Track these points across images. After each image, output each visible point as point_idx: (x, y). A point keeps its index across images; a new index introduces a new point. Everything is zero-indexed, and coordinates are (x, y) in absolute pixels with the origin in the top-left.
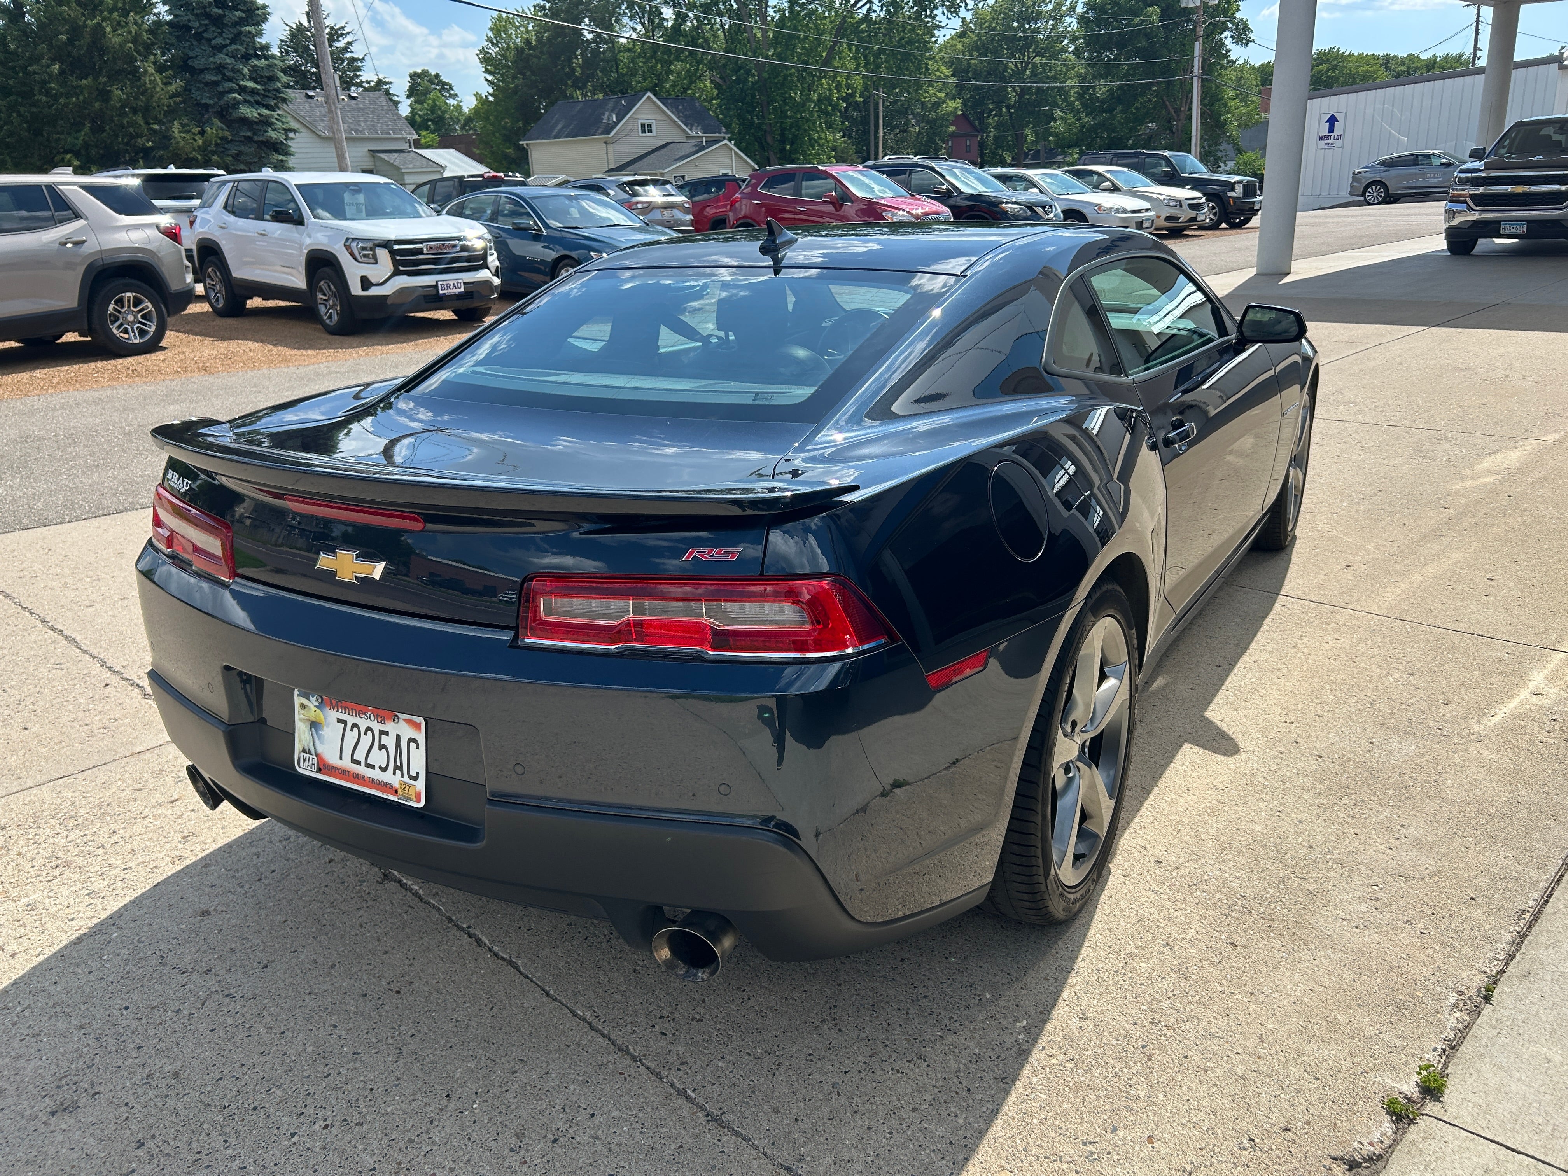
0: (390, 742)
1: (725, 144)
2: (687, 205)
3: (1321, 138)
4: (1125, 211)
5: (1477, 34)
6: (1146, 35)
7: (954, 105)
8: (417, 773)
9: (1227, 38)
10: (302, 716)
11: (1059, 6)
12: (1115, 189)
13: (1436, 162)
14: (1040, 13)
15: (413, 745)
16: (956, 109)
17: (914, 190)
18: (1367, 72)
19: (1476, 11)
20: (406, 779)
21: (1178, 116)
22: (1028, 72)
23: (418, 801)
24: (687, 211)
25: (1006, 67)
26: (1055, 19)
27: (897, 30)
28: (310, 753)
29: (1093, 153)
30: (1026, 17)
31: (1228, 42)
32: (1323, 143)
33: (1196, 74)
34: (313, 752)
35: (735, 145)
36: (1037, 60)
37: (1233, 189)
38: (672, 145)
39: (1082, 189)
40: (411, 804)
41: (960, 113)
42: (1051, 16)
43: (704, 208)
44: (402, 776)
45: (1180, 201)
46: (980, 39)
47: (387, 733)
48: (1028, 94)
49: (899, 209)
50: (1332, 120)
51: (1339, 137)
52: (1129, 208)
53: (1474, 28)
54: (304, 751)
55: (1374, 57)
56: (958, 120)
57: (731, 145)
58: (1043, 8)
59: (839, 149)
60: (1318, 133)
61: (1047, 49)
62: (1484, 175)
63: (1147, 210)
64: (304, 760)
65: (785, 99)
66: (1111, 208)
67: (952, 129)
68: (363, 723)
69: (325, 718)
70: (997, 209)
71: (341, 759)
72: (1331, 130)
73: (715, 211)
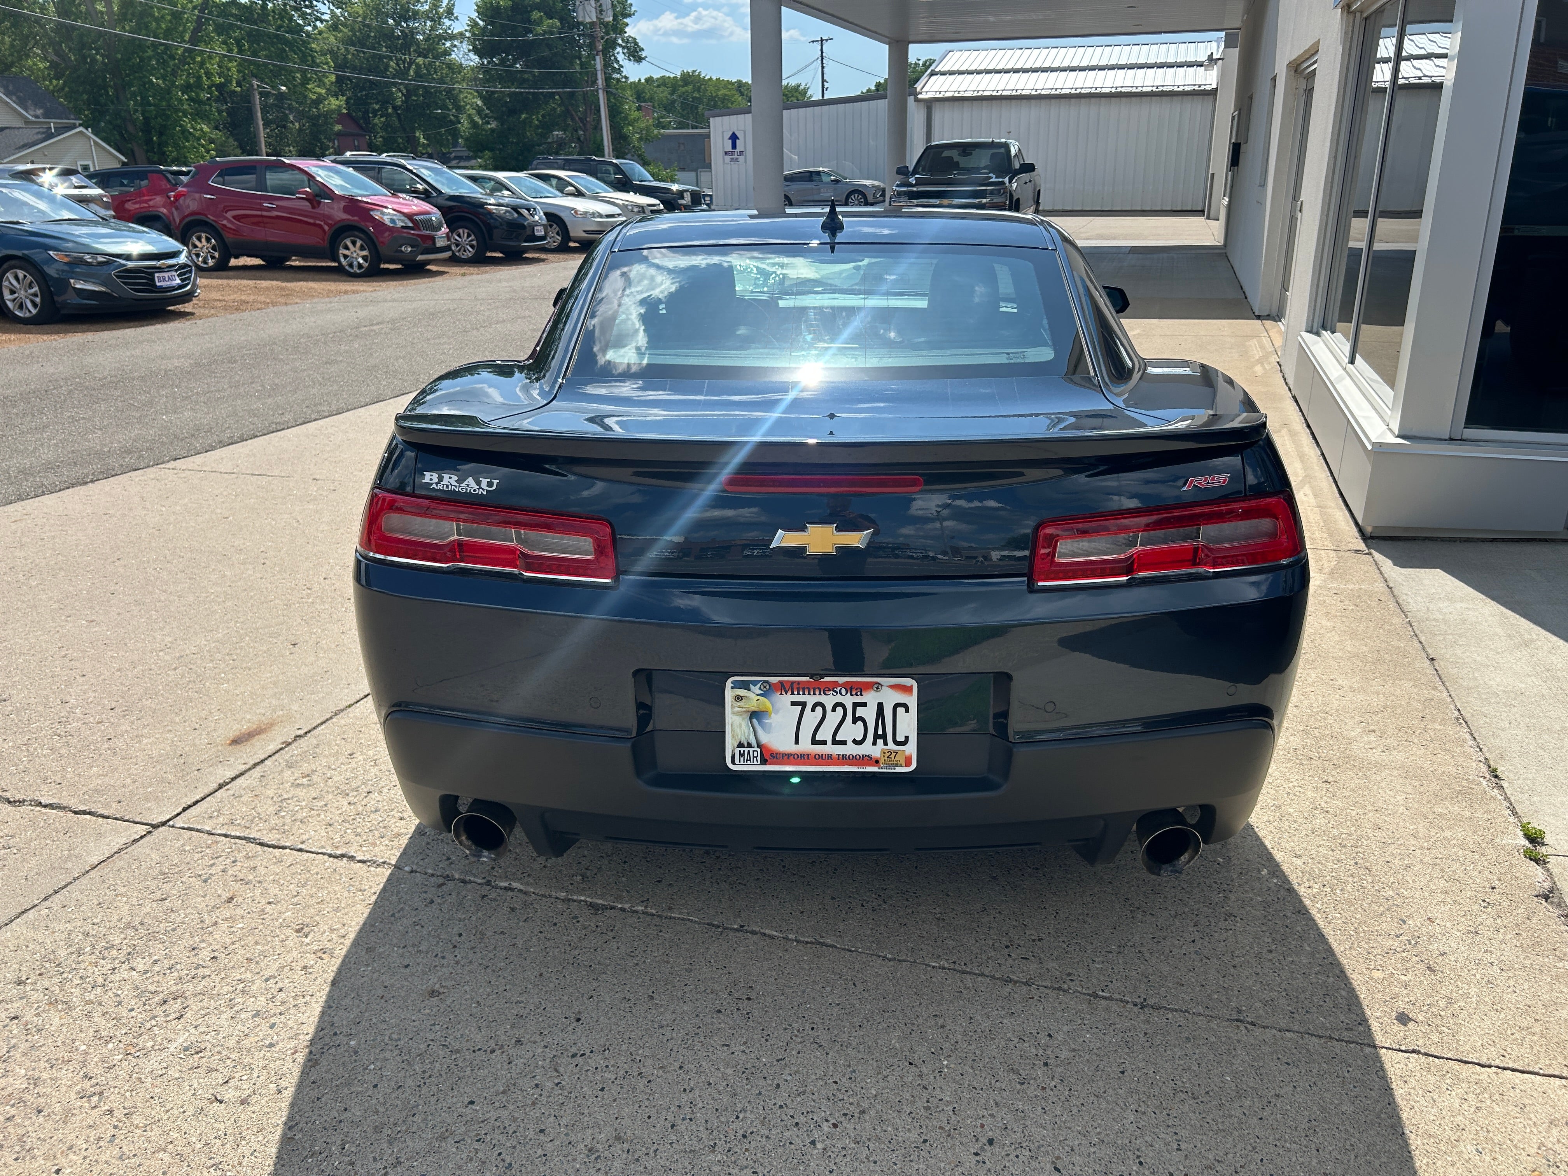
0: (869, 714)
1: (81, 132)
2: (105, 199)
3: (726, 153)
4: (600, 216)
5: (823, 68)
6: (548, 45)
7: (337, 102)
8: (907, 738)
9: (620, 54)
10: (737, 709)
11: (435, 6)
12: (579, 194)
13: (825, 178)
14: (416, 13)
15: (901, 710)
16: (340, 106)
17: (395, 189)
18: (726, 95)
19: (820, 47)
20: (891, 746)
21: (584, 125)
22: (412, 73)
23: (908, 762)
24: (106, 206)
25: (387, 66)
26: (432, 20)
27: (273, 17)
28: (749, 745)
29: (544, 158)
30: (406, 15)
31: (620, 57)
32: (728, 158)
33: (601, 86)
34: (754, 743)
35: (92, 133)
36: (420, 60)
37: (682, 198)
38: (7, 131)
39: (549, 192)
40: (898, 770)
41: (345, 111)
42: (429, 17)
43: (124, 202)
44: (886, 744)
45: (642, 207)
46: (354, 35)
47: (864, 705)
48: (416, 95)
49: (386, 207)
50: (734, 138)
51: (741, 153)
52: (603, 213)
53: (820, 62)
54: (740, 745)
55: (729, 83)
56: (342, 118)
57: (89, 132)
58: (419, 7)
59: (218, 142)
60: (723, 147)
61: (429, 50)
62: (915, 189)
63: (619, 215)
64: (741, 755)
65: (144, 84)
66: (587, 213)
67: (338, 127)
68: (829, 700)
69: (773, 705)
70: (481, 210)
71: (797, 742)
72: (734, 146)
73: (137, 206)
